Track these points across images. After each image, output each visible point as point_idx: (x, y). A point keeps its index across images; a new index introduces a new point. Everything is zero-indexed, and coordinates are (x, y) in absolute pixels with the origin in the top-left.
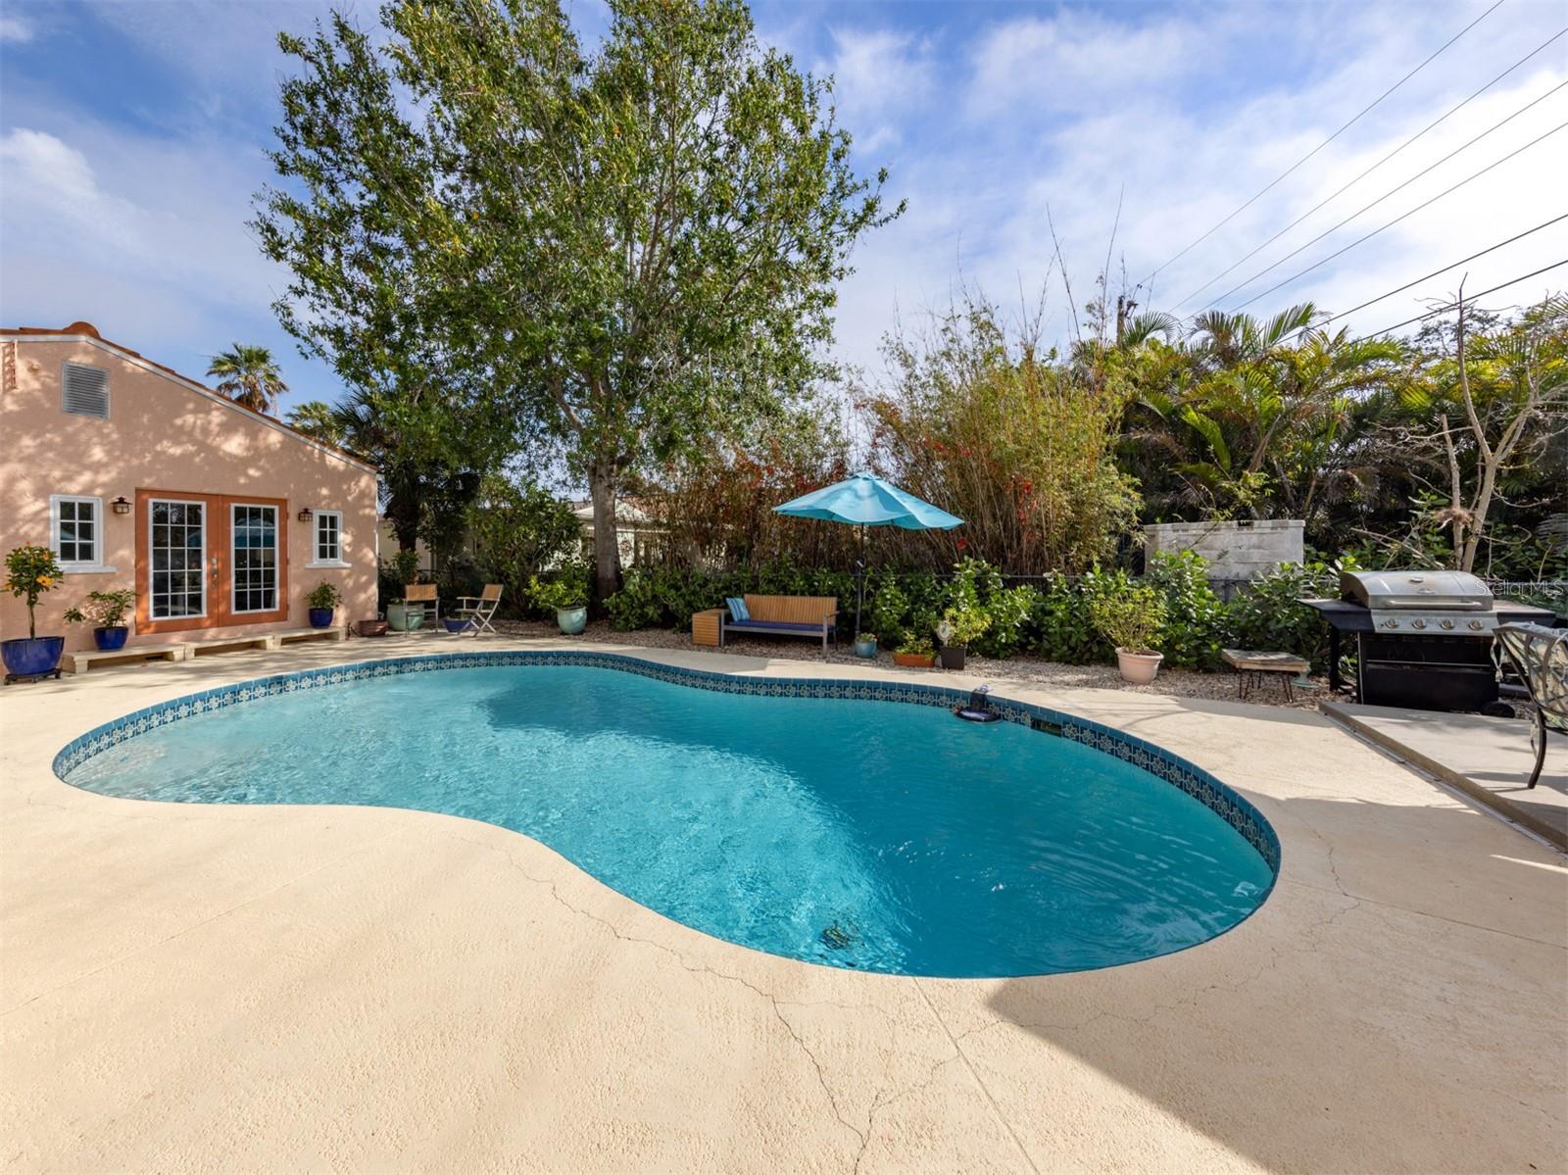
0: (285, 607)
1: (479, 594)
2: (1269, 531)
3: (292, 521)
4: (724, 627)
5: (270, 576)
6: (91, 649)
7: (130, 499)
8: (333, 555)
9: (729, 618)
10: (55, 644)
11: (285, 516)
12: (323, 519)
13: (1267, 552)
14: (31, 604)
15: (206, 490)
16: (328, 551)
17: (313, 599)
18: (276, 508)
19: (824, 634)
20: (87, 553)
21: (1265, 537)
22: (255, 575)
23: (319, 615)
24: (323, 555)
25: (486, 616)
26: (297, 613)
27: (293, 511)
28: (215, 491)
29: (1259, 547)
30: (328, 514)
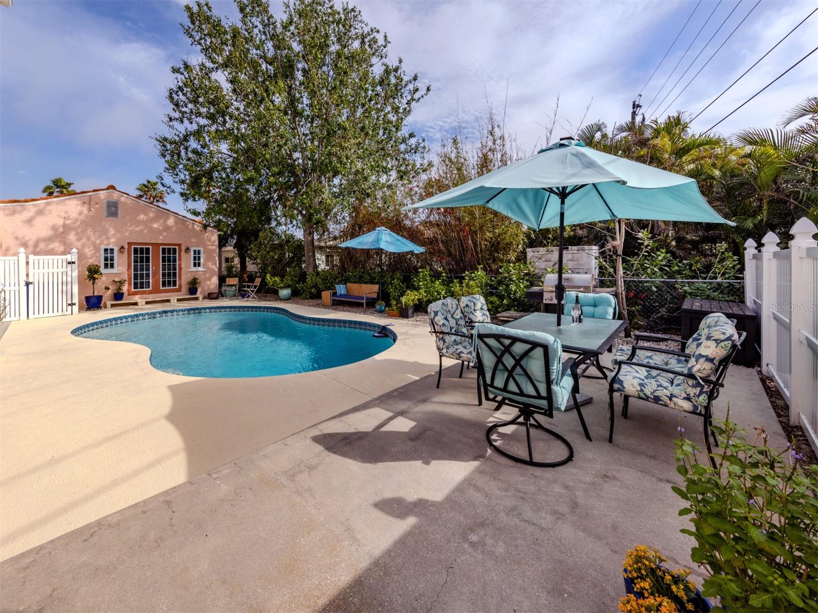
0: (180, 286)
1: (253, 282)
2: (576, 252)
3: (183, 252)
4: (332, 298)
5: (175, 274)
6: (112, 300)
7: (126, 247)
8: (199, 265)
9: (335, 294)
10: (100, 298)
11: (180, 250)
12: (195, 251)
13: (575, 263)
14: (93, 284)
15: (151, 242)
16: (197, 264)
17: (190, 283)
18: (177, 247)
19: (364, 301)
20: (112, 266)
21: (575, 255)
22: (169, 275)
23: (193, 290)
24: (195, 265)
25: (253, 291)
26: (185, 289)
27: (183, 248)
28: (154, 242)
29: (572, 261)
30: (197, 249)
